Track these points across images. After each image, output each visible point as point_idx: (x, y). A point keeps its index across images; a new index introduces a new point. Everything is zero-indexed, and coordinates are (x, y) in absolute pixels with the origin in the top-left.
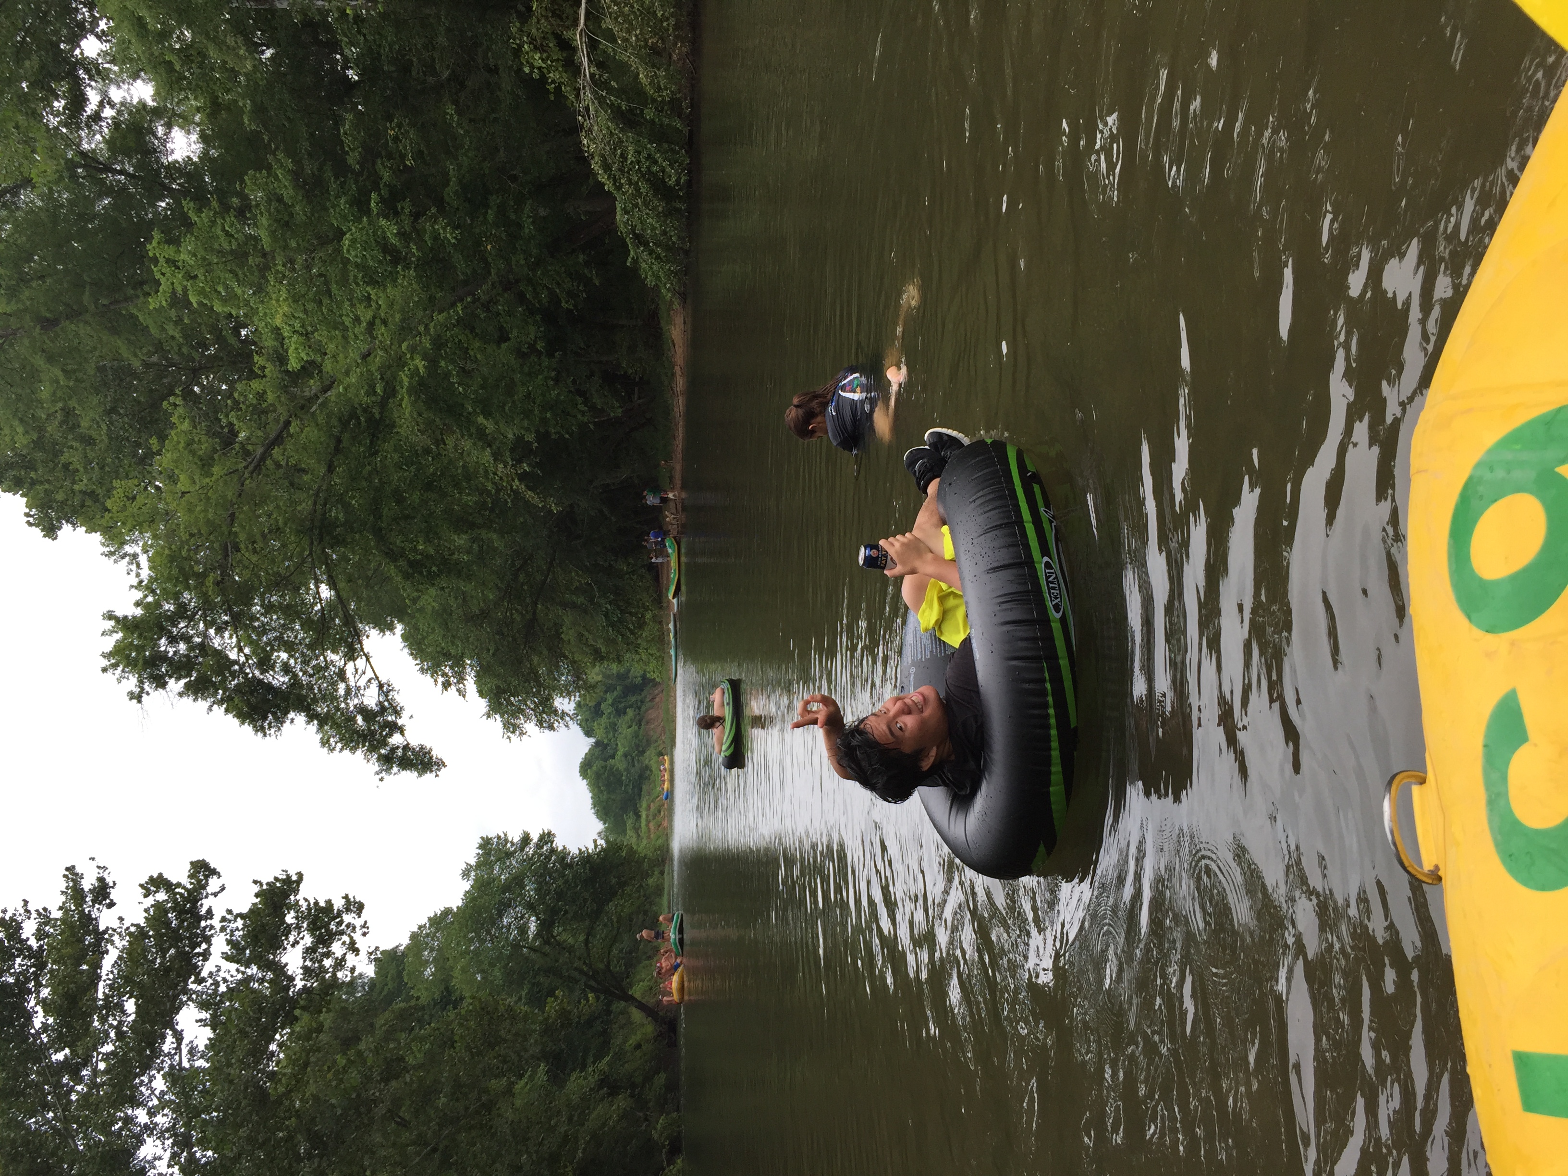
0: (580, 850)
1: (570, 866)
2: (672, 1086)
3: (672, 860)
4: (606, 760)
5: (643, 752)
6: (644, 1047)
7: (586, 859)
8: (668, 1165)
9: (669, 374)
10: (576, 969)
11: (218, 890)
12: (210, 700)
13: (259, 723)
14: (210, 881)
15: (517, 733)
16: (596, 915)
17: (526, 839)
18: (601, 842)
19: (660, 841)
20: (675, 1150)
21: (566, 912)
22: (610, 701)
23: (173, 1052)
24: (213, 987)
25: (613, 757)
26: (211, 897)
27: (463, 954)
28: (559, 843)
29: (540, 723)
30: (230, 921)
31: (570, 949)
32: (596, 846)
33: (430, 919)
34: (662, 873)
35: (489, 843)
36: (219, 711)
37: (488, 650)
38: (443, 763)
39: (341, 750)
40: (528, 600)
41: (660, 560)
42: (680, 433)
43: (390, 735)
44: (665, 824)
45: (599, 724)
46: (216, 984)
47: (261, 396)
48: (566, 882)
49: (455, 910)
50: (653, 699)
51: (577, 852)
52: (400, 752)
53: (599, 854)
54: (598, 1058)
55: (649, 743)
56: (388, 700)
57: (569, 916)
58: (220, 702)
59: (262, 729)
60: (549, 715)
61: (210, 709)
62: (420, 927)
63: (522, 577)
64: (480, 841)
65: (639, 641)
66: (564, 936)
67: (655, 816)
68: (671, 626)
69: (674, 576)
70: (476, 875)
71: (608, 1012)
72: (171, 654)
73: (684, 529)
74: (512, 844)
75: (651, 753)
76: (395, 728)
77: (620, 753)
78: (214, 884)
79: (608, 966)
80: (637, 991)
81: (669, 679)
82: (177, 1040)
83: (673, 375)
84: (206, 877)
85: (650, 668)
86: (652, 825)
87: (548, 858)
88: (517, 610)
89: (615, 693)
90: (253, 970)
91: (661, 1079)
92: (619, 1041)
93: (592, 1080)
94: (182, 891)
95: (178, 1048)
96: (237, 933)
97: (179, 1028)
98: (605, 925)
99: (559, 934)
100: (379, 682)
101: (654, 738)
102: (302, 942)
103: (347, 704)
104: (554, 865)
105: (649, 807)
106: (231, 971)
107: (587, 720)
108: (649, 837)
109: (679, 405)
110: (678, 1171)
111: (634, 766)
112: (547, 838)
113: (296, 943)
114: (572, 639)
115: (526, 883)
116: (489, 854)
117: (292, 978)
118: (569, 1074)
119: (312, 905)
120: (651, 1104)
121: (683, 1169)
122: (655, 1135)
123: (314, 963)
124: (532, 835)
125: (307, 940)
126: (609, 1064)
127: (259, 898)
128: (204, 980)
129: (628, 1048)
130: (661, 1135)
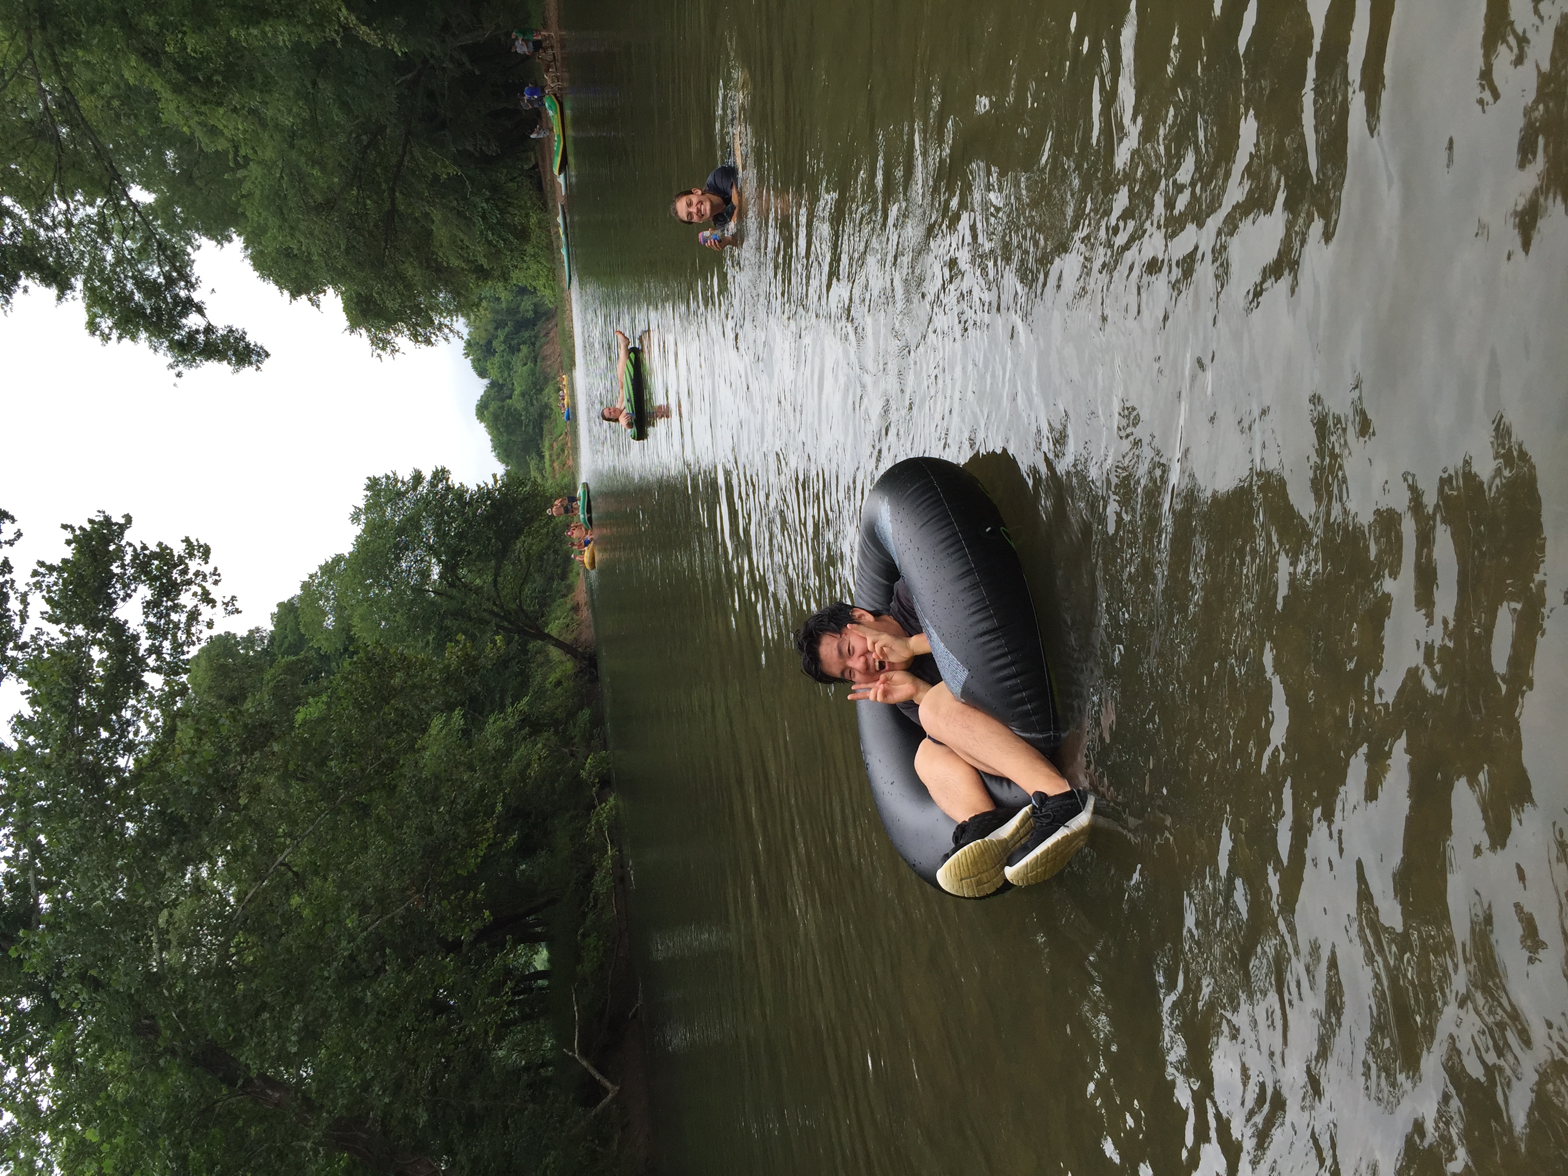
0: (478, 486)
1: (469, 503)
2: (597, 721)
4: (503, 400)
5: (542, 390)
6: (565, 684)
7: (484, 494)
8: (600, 804)
10: (485, 610)
11: (12, 537)
15: (389, 350)
16: (503, 554)
17: (418, 478)
18: (502, 479)
19: (566, 482)
20: (605, 783)
21: (469, 553)
22: (502, 338)
24: (36, 653)
25: (510, 397)
27: (361, 602)
28: (455, 480)
29: (415, 337)
31: (478, 590)
32: (496, 481)
33: (321, 567)
35: (377, 484)
38: (265, 351)
40: (384, 187)
41: (539, 133)
43: (184, 314)
44: (570, 463)
45: (492, 364)
46: (40, 649)
48: (467, 520)
49: (347, 556)
50: (547, 335)
51: (476, 489)
52: (200, 338)
53: (499, 489)
54: (517, 698)
55: (546, 380)
57: (473, 556)
60: (424, 327)
62: (311, 576)
64: (367, 482)
65: (526, 249)
66: (470, 578)
67: (558, 456)
68: (560, 220)
69: (557, 146)
70: (367, 518)
71: (525, 651)
74: (403, 483)
75: (549, 389)
76: (190, 305)
77: (517, 393)
78: (7, 530)
79: (520, 606)
80: (553, 629)
85: (540, 284)
86: (556, 465)
87: (444, 497)
88: (370, 198)
89: (507, 329)
91: (585, 715)
92: (538, 679)
93: (512, 722)
96: (54, 588)
98: (513, 564)
99: (464, 576)
102: (137, 597)
104: (452, 504)
105: (552, 446)
106: (55, 633)
107: (479, 360)
108: (554, 477)
110: (611, 809)
111: (532, 405)
112: (441, 475)
113: (128, 596)
115: (423, 522)
116: (379, 495)
117: (136, 638)
118: (487, 716)
119: (139, 550)
120: (576, 740)
121: (616, 806)
122: (584, 774)
123: (160, 618)
124: (424, 474)
125: (144, 592)
126: (529, 704)
127: (73, 545)
128: (25, 645)
129: (548, 686)
130: (590, 774)
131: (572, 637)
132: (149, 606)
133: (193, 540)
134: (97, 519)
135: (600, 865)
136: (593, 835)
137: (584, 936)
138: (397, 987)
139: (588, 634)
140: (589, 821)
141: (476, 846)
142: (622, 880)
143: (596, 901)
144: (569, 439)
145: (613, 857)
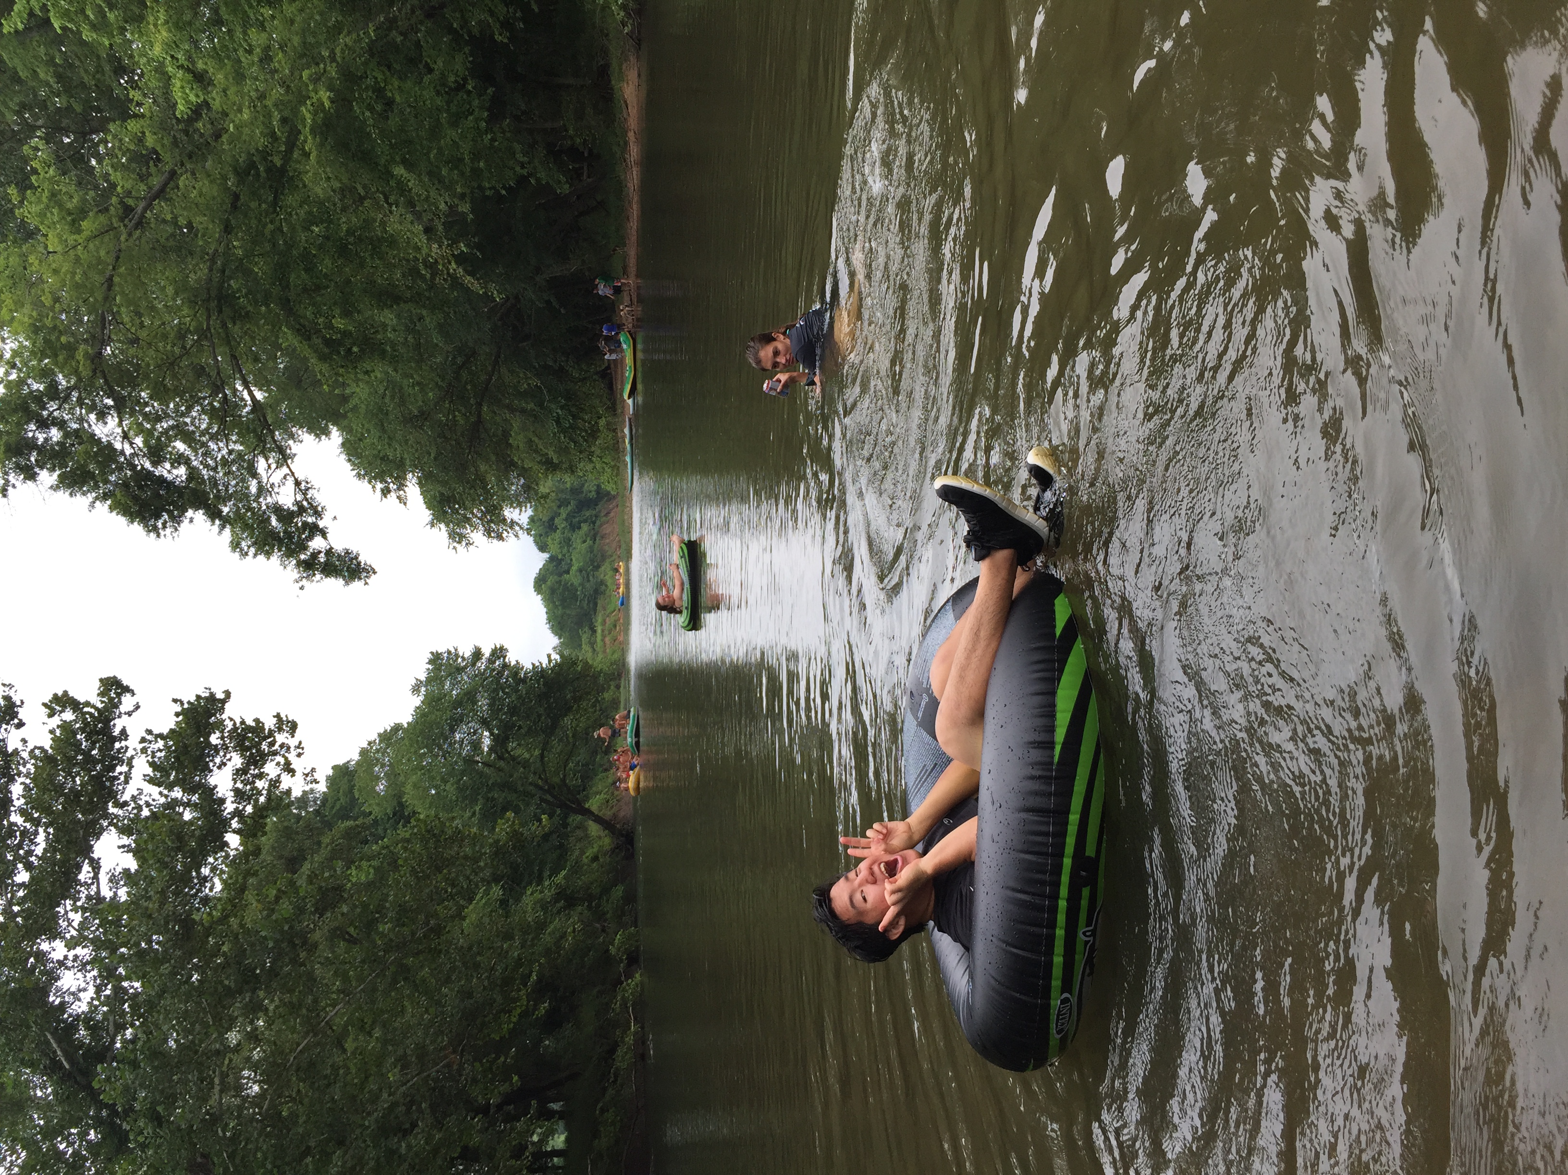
0: (533, 665)
1: (523, 681)
2: (630, 898)
3: (628, 672)
4: (560, 575)
5: (598, 567)
6: (601, 859)
7: (539, 673)
8: (627, 980)
9: (622, 143)
10: (531, 784)
11: (131, 709)
12: (91, 496)
13: (152, 522)
14: (123, 699)
15: (464, 543)
16: (551, 729)
17: (477, 654)
18: (556, 657)
19: (616, 656)
20: (633, 960)
21: (520, 727)
22: (564, 516)
23: (90, 881)
24: (135, 811)
25: (568, 572)
26: (125, 717)
27: (414, 770)
28: (512, 658)
29: (488, 533)
30: (150, 742)
31: (526, 764)
32: (550, 661)
33: (380, 735)
34: (618, 687)
35: (439, 658)
36: (103, 508)
37: (429, 454)
38: (373, 569)
39: (255, 555)
40: (472, 401)
41: (614, 357)
42: (635, 210)
43: (311, 538)
44: (621, 638)
45: (553, 540)
46: (139, 808)
47: (140, 140)
48: (520, 697)
49: (406, 726)
50: (608, 513)
51: (531, 667)
52: (322, 558)
53: (552, 669)
54: (555, 872)
55: (604, 558)
56: (307, 500)
57: (523, 731)
58: (105, 497)
59: (155, 529)
60: (497, 524)
61: (92, 505)
62: (370, 743)
63: (464, 374)
64: (430, 656)
65: (593, 449)
66: (518, 752)
67: (610, 631)
68: (627, 431)
69: (629, 374)
70: (427, 690)
71: (565, 825)
72: (41, 441)
73: (639, 323)
74: (463, 658)
75: (606, 567)
76: (315, 530)
77: (574, 568)
78: (127, 702)
79: (563, 780)
80: (594, 804)
81: (625, 488)
82: (93, 869)
83: (626, 143)
84: (119, 695)
85: (604, 478)
86: (608, 640)
87: (500, 674)
88: (459, 411)
89: (569, 508)
90: (177, 793)
91: (619, 891)
92: (577, 853)
93: (548, 894)
94: (92, 710)
95: (96, 877)
96: (158, 754)
97: (95, 856)
98: (561, 740)
99: (513, 749)
100: (296, 480)
101: (609, 553)
102: (230, 765)
103: (259, 504)
104: (507, 680)
105: (604, 621)
106: (154, 794)
107: (541, 535)
108: (604, 652)
109: (633, 178)
110: (637, 985)
111: (589, 581)
112: (499, 652)
113: (223, 764)
114: (521, 445)
115: (479, 698)
116: (439, 670)
117: (222, 801)
118: (525, 888)
119: (238, 725)
120: (608, 916)
121: (642, 983)
122: (613, 950)
123: (246, 785)
124: (483, 650)
125: (236, 760)
126: (565, 878)
127: (181, 718)
128: (126, 804)
129: (585, 860)
130: (619, 949)
131: (611, 813)
132: (239, 773)
133: (283, 716)
134: (203, 695)
135: (623, 1042)
136: (618, 1010)
137: (602, 1111)
138: (427, 1143)
139: (626, 811)
140: (615, 997)
141: (510, 1012)
142: (643, 1057)
143: (616, 1076)
144: (621, 615)
145: (636, 1033)
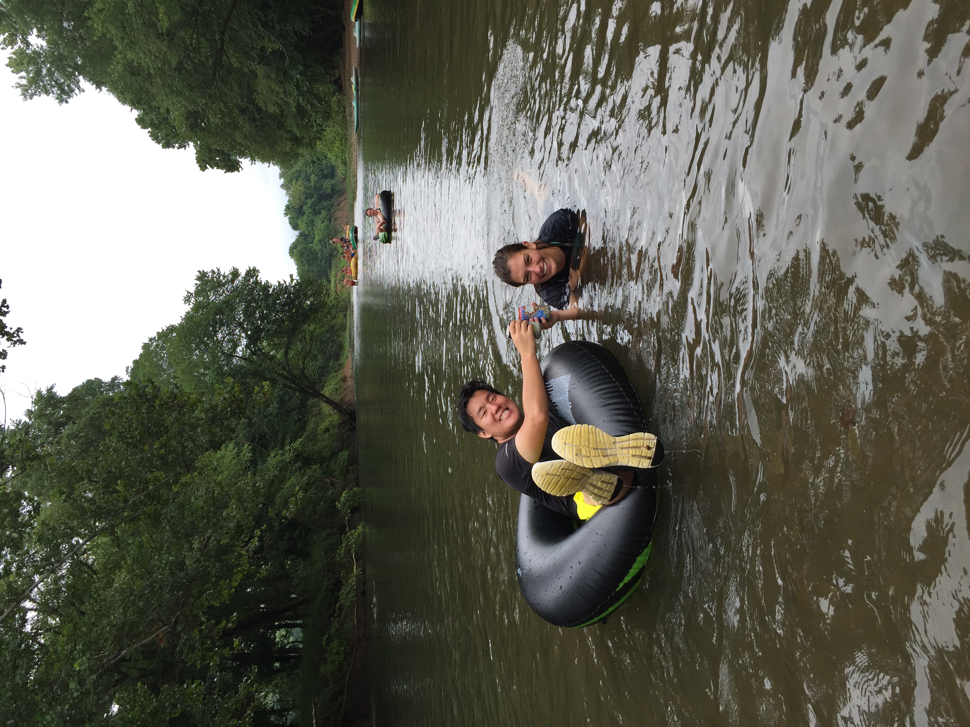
0: (279, 282)
1: (271, 295)
2: (353, 460)
3: (352, 308)
4: (307, 244)
6: (331, 431)
7: (282, 289)
8: (350, 530)
10: (277, 373)
16: (293, 333)
17: (235, 273)
18: (297, 278)
19: (343, 296)
20: (356, 513)
25: (312, 242)
28: (263, 278)
32: (292, 280)
33: (158, 334)
35: (205, 276)
45: (302, 221)
49: (178, 327)
50: (339, 204)
51: (277, 284)
53: (294, 286)
54: (294, 439)
62: (151, 340)
64: (198, 274)
66: (267, 348)
68: (353, 79)
70: (195, 300)
71: (303, 405)
74: (224, 277)
77: (316, 240)
79: (303, 372)
80: (327, 391)
87: (253, 289)
89: (313, 200)
91: (344, 455)
92: (312, 426)
93: (288, 457)
98: (300, 342)
99: (263, 347)
101: (340, 230)
104: (259, 294)
107: (293, 219)
110: (359, 535)
111: (326, 247)
112: (252, 273)
116: (205, 284)
118: (270, 451)
120: (336, 473)
121: (363, 532)
122: (338, 505)
124: (240, 271)
126: (302, 444)
129: (319, 432)
130: (344, 505)
131: (339, 398)
135: (347, 581)
136: (342, 555)
137: (328, 642)
139: (351, 397)
140: (340, 545)
143: (340, 611)
145: (357, 576)
